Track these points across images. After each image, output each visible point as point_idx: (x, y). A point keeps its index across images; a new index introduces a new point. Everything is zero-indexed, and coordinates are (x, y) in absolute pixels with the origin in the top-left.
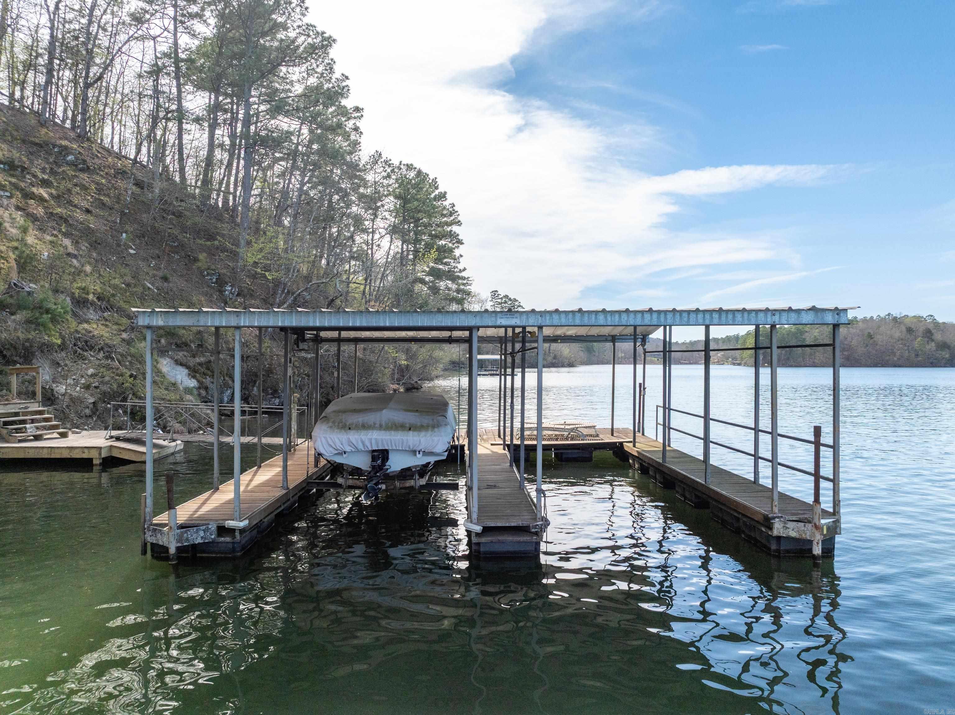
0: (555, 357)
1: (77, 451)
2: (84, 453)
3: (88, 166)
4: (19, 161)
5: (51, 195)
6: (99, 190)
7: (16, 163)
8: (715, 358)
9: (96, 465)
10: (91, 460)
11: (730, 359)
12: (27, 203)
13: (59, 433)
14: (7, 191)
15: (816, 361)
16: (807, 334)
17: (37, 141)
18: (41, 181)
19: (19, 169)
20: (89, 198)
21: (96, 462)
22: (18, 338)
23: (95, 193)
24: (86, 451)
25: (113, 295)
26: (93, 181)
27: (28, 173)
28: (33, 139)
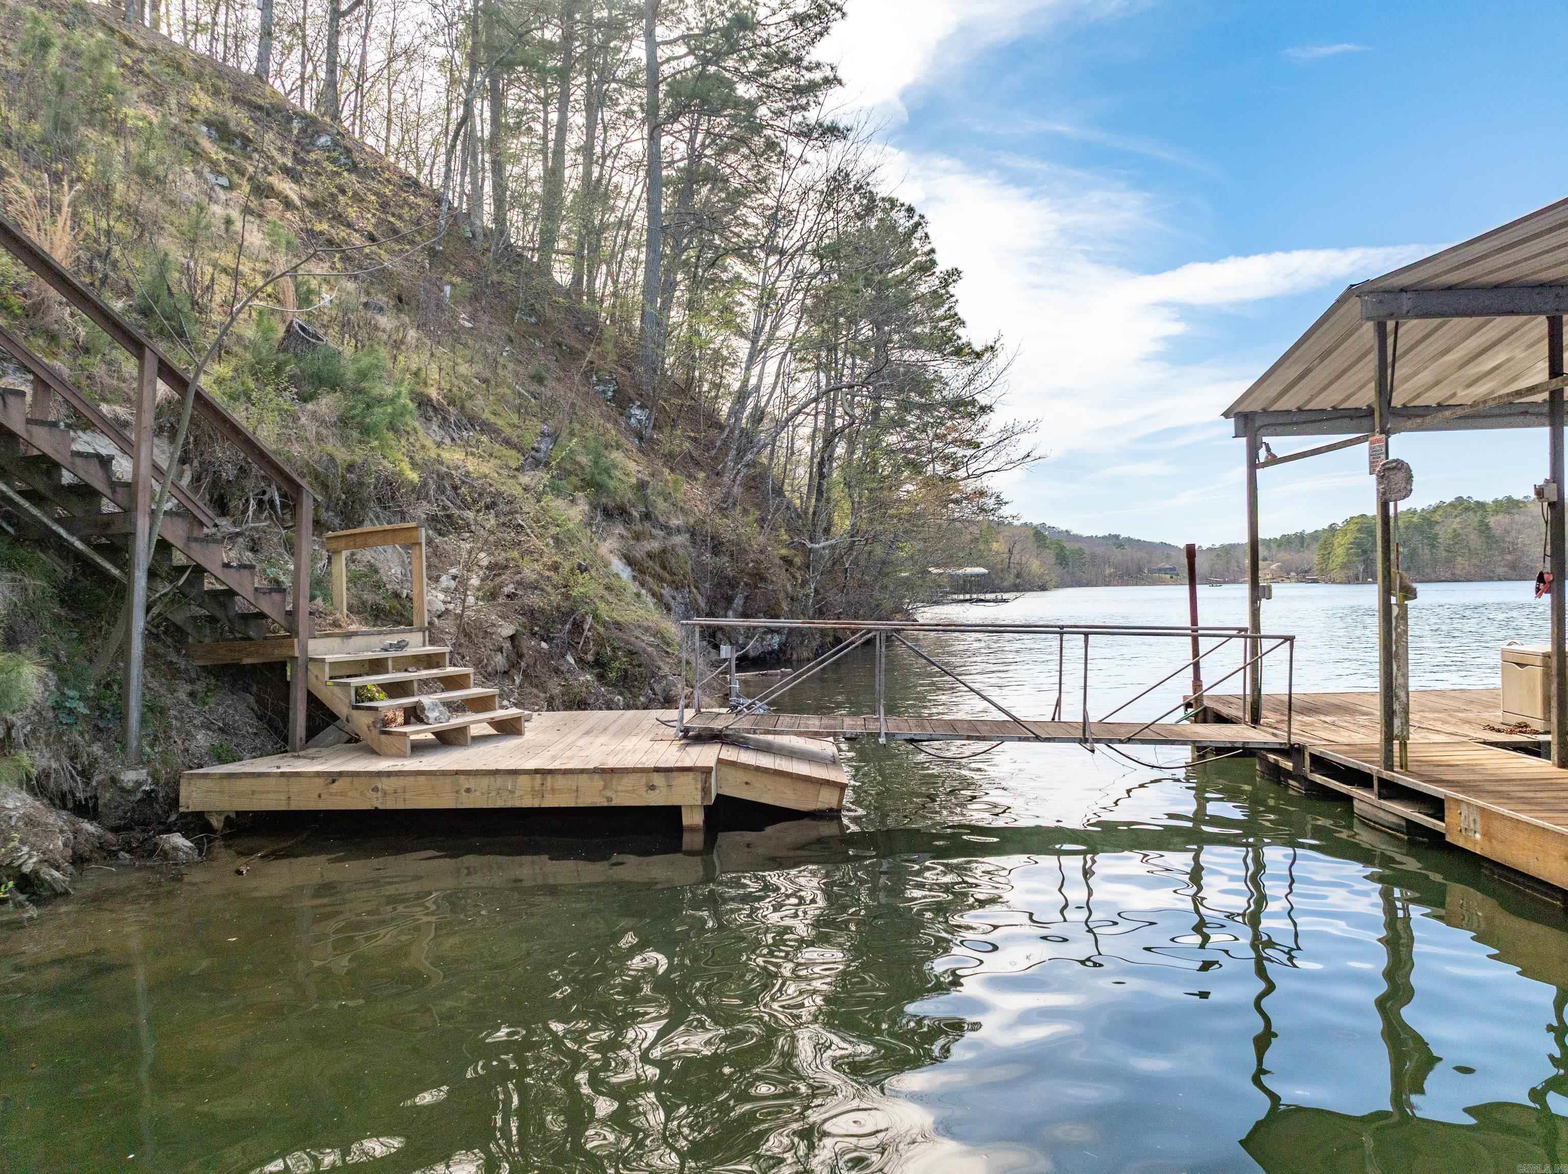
0: (1018, 576)
1: (627, 782)
2: (652, 788)
3: (353, 162)
4: (238, 125)
5: (302, 198)
6: (384, 206)
7: (232, 125)
8: (1267, 571)
9: (693, 829)
10: (675, 811)
11: (1293, 574)
12: (262, 205)
13: (494, 723)
14: (222, 174)
15: (1458, 572)
16: (1437, 528)
17: (260, 101)
18: (280, 168)
19: (238, 142)
20: (369, 216)
21: (693, 818)
22: (332, 459)
23: (377, 210)
24: (658, 780)
25: (471, 397)
26: (369, 190)
27: (256, 150)
28: (253, 98)
